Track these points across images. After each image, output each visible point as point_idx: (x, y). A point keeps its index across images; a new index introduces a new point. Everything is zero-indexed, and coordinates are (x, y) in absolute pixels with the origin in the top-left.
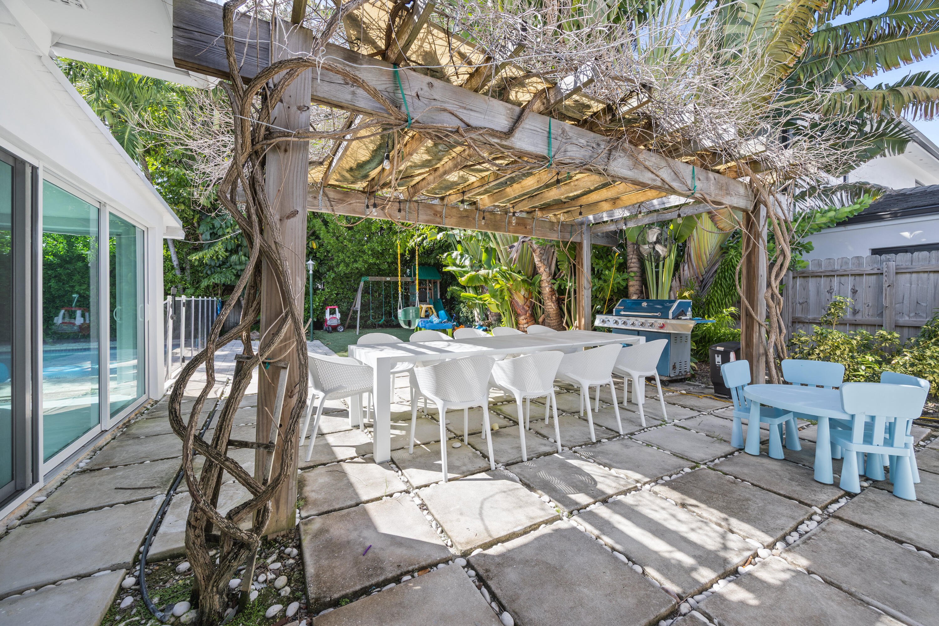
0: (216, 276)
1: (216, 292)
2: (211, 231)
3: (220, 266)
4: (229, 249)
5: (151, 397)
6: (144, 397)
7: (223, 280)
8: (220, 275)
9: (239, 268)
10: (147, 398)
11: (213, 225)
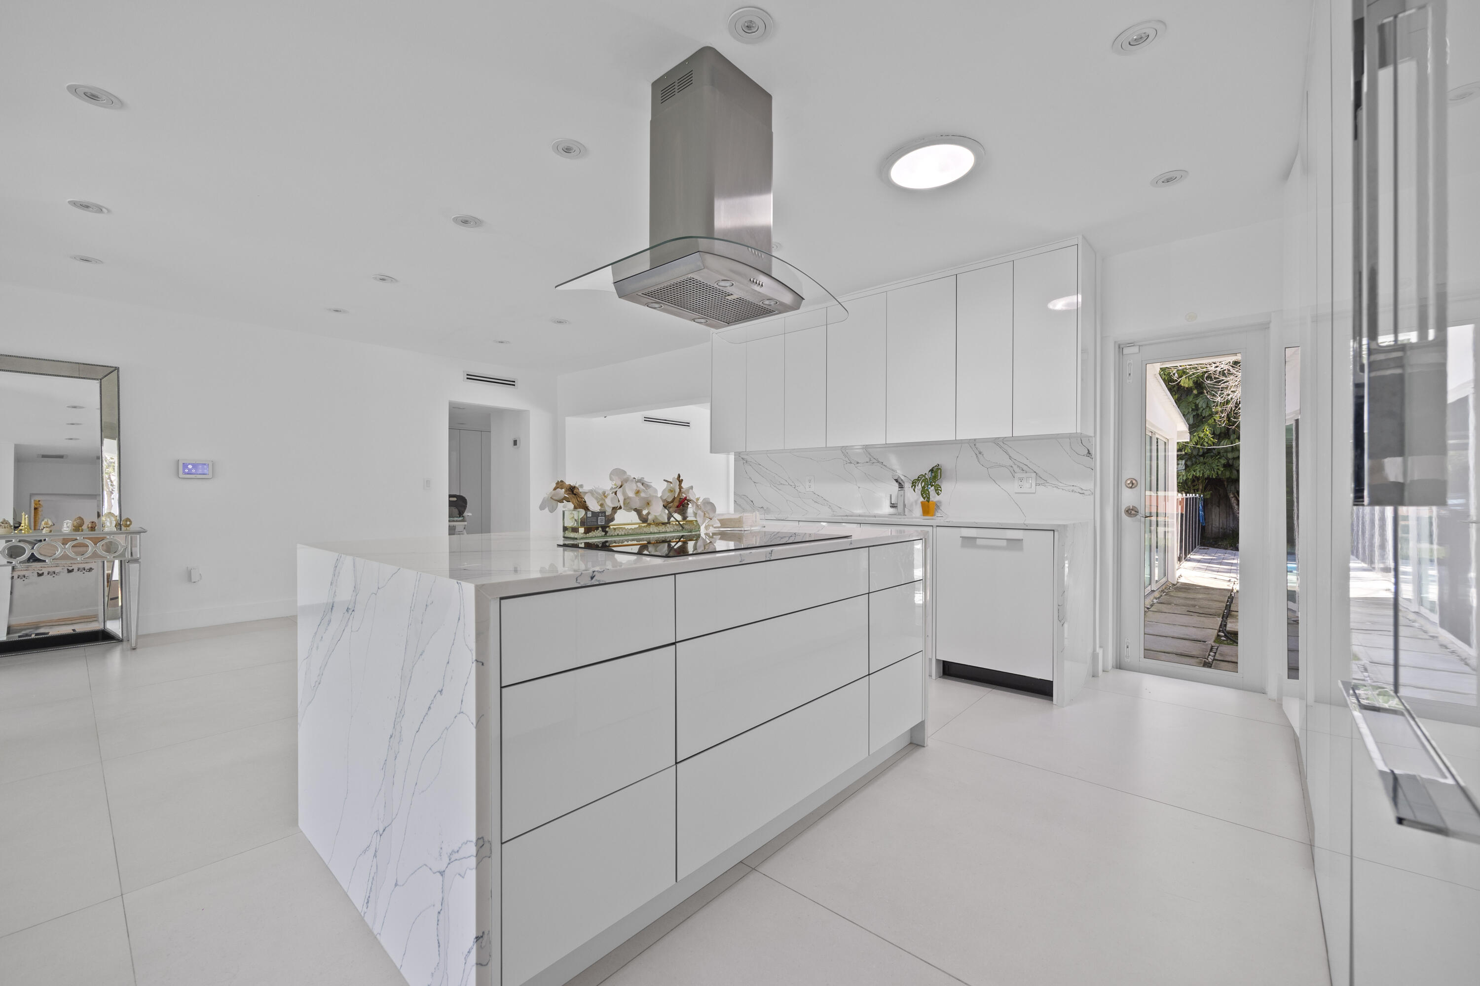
0: (1198, 468)
1: (1196, 488)
2: (1195, 414)
3: (1203, 455)
4: (1218, 432)
5: (1169, 580)
6: (1164, 580)
7: (1207, 473)
8: (1202, 467)
9: (1230, 455)
10: (1166, 580)
11: (1197, 406)
